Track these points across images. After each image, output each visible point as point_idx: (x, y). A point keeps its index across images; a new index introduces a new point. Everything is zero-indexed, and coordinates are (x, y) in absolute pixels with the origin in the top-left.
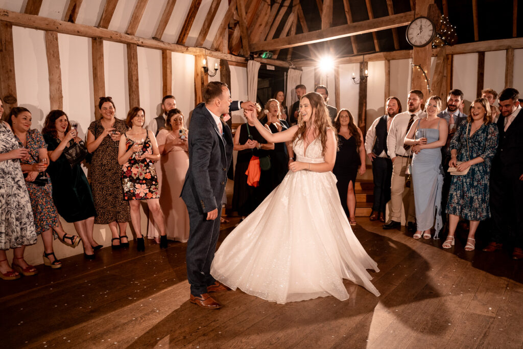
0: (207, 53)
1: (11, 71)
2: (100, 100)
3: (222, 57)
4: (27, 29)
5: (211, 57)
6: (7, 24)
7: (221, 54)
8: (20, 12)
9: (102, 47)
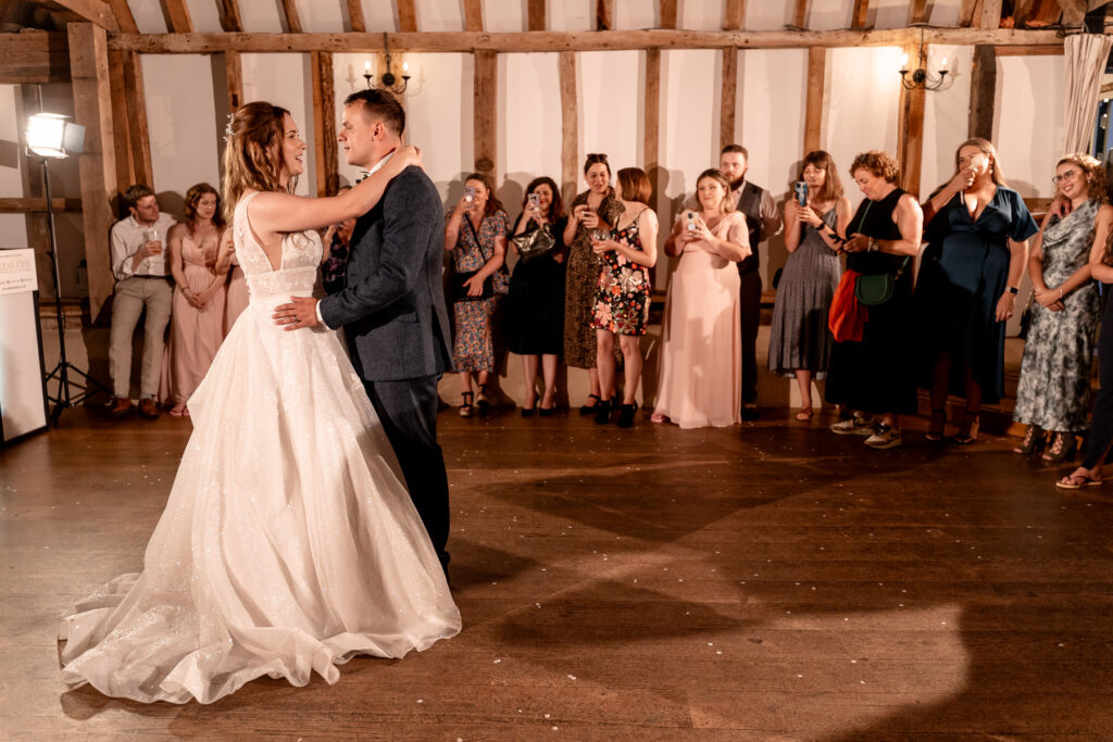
0: (925, 38)
1: (488, 122)
2: (587, 158)
3: (979, 39)
4: (531, 54)
5: (941, 43)
6: (487, 55)
7: (975, 33)
8: (523, 30)
9: (658, 63)
